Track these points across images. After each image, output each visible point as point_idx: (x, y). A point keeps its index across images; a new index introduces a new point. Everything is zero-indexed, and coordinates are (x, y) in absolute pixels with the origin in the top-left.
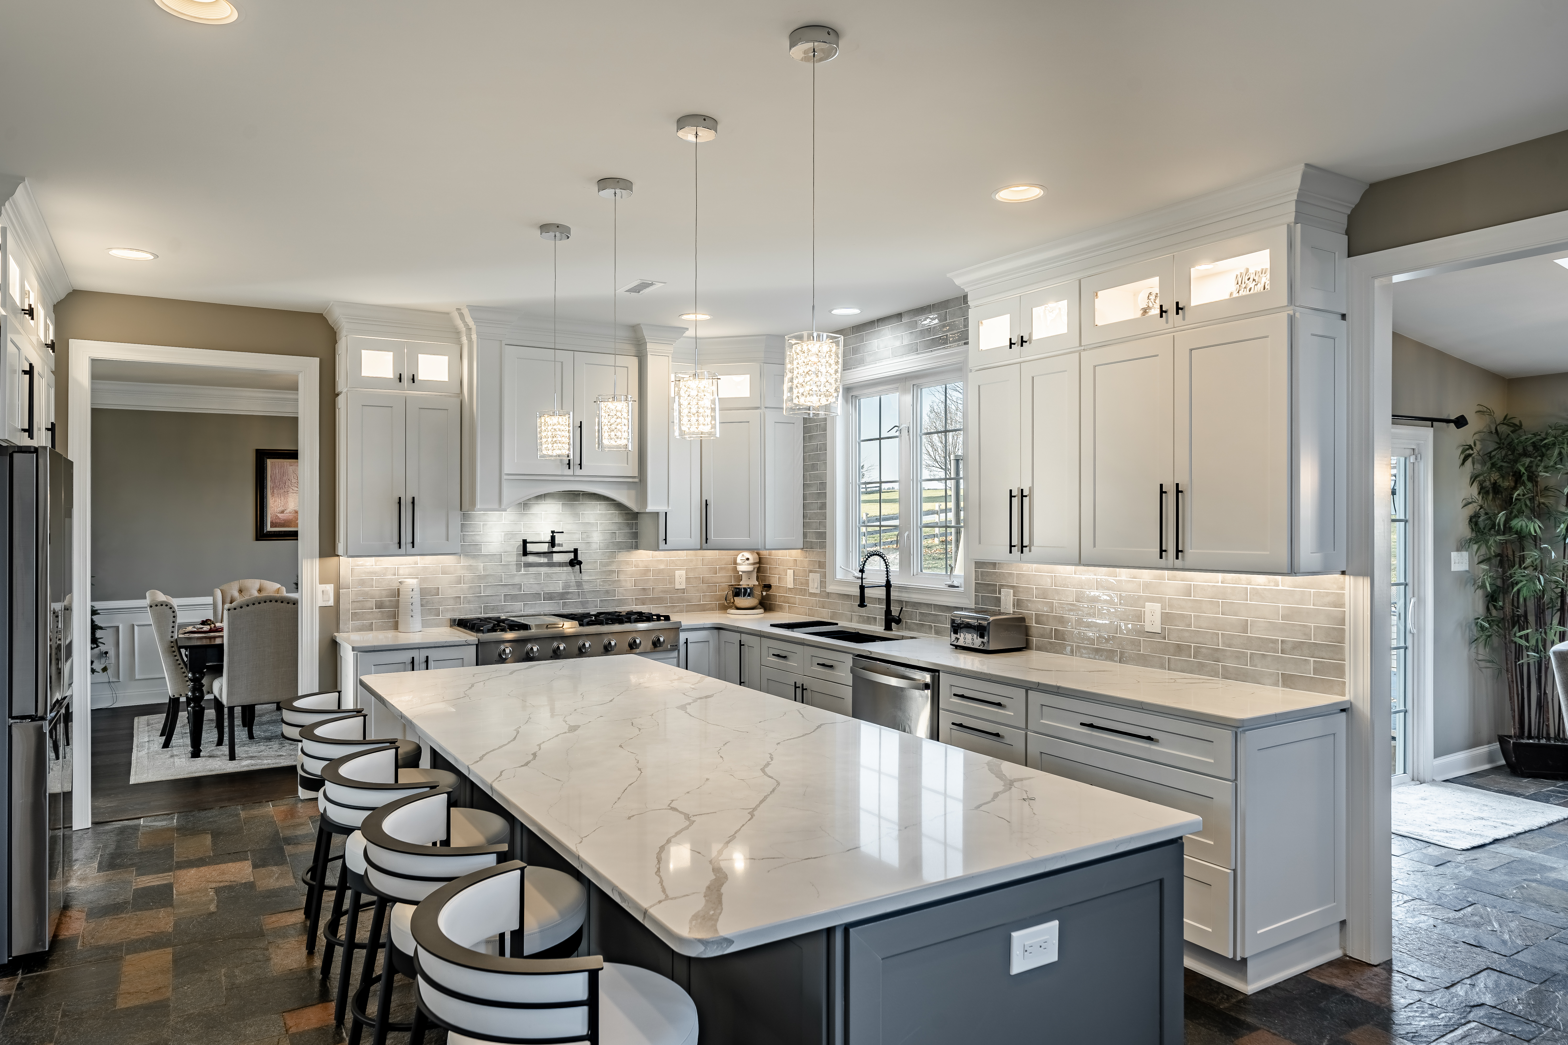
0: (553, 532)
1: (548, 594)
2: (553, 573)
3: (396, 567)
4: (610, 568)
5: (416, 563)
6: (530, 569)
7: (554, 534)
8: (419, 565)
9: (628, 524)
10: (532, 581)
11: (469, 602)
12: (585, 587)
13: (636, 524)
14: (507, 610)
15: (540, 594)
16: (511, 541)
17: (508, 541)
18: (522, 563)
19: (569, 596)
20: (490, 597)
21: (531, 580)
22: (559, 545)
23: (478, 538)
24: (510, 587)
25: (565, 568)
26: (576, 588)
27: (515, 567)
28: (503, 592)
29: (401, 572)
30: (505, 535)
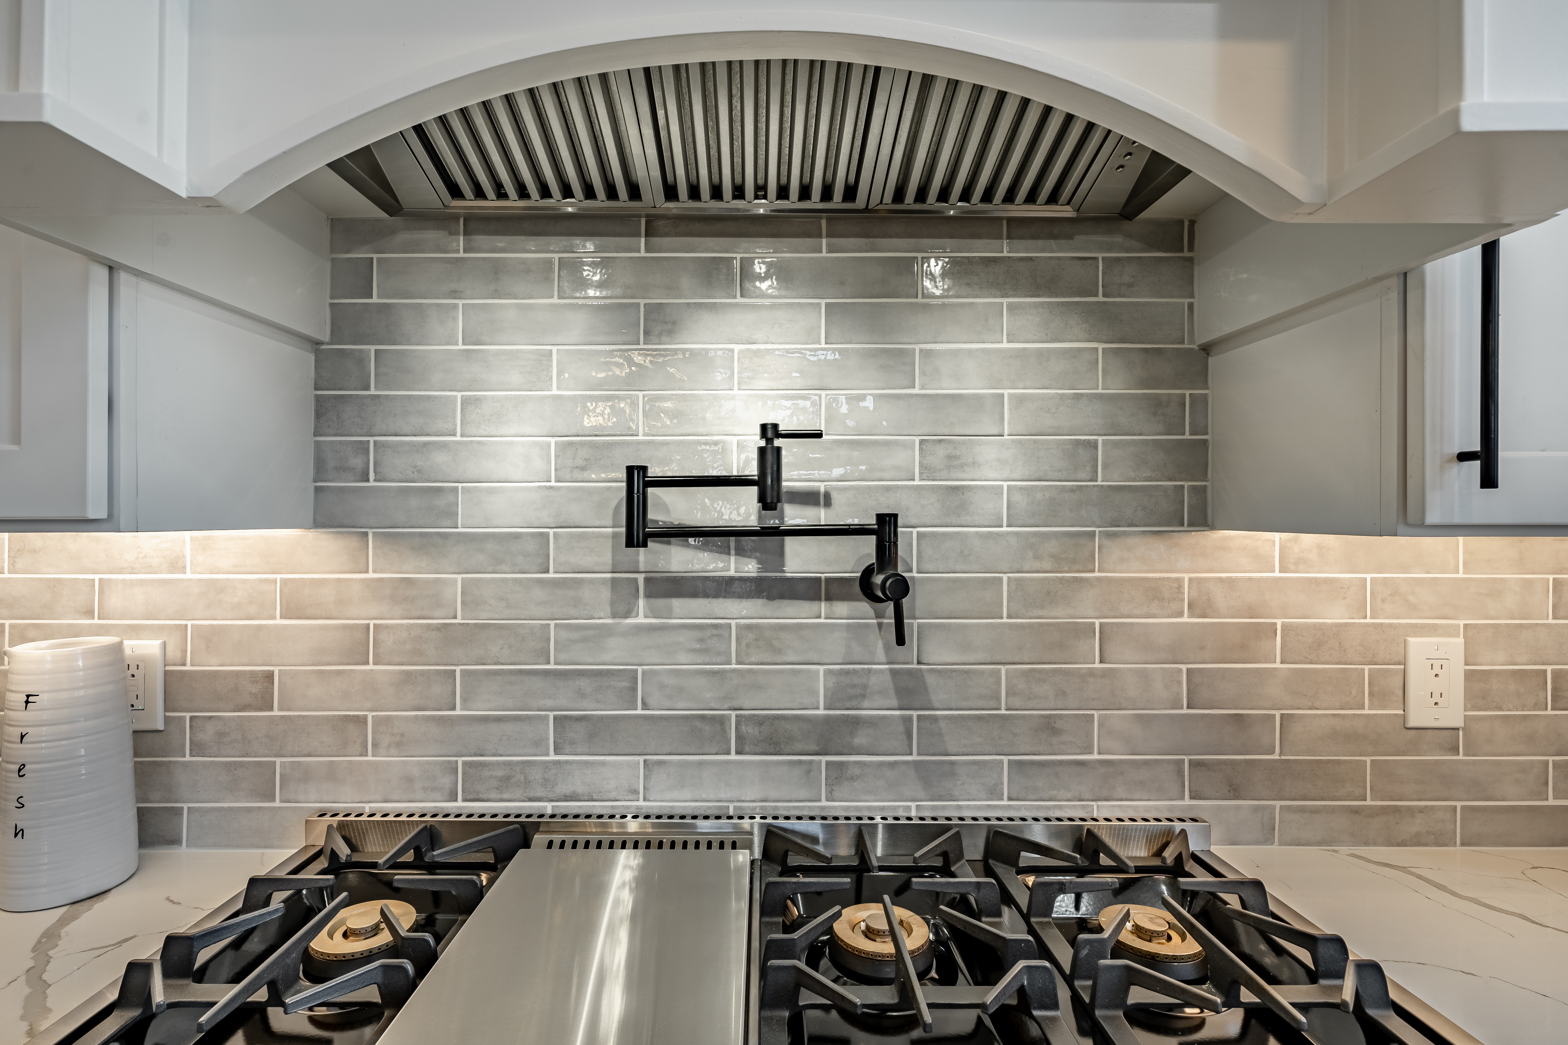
0: (770, 431)
1: (760, 721)
2: (783, 627)
3: (96, 577)
4: (1059, 615)
5: (177, 565)
6: (677, 604)
7: (778, 442)
8: (188, 575)
9: (1156, 405)
10: (686, 662)
11: (401, 744)
12: (937, 696)
13: (1200, 404)
14: (563, 788)
15: (721, 721)
16: (585, 475)
17: (577, 475)
18: (641, 578)
19: (860, 739)
20: (494, 728)
21: (682, 657)
22: (809, 498)
23: (440, 459)
24: (583, 683)
25: (842, 608)
26: (894, 702)
27: (606, 594)
28: (549, 703)
29: (115, 601)
30: (562, 448)
